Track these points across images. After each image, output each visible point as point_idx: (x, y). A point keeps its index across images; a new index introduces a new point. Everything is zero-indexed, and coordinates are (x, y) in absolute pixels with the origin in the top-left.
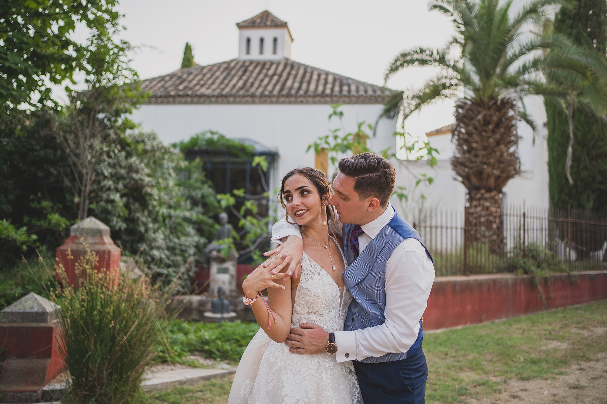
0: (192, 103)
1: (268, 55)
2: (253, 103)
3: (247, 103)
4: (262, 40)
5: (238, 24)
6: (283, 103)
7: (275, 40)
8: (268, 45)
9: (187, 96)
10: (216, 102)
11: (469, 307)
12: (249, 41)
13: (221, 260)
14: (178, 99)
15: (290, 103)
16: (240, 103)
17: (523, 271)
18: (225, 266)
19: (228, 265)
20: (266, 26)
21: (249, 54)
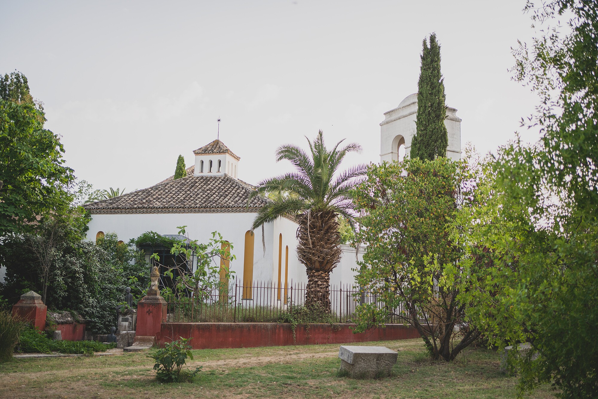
0: (147, 213)
1: (214, 173)
2: (184, 212)
3: (180, 212)
4: (211, 162)
5: (194, 151)
6: (202, 212)
7: (220, 162)
8: (215, 164)
9: (144, 208)
10: (162, 212)
11: (230, 339)
12: (202, 162)
13: (125, 314)
15: (206, 212)
16: (176, 212)
17: (287, 321)
18: (126, 317)
19: (128, 317)
20: (213, 152)
21: (202, 171)
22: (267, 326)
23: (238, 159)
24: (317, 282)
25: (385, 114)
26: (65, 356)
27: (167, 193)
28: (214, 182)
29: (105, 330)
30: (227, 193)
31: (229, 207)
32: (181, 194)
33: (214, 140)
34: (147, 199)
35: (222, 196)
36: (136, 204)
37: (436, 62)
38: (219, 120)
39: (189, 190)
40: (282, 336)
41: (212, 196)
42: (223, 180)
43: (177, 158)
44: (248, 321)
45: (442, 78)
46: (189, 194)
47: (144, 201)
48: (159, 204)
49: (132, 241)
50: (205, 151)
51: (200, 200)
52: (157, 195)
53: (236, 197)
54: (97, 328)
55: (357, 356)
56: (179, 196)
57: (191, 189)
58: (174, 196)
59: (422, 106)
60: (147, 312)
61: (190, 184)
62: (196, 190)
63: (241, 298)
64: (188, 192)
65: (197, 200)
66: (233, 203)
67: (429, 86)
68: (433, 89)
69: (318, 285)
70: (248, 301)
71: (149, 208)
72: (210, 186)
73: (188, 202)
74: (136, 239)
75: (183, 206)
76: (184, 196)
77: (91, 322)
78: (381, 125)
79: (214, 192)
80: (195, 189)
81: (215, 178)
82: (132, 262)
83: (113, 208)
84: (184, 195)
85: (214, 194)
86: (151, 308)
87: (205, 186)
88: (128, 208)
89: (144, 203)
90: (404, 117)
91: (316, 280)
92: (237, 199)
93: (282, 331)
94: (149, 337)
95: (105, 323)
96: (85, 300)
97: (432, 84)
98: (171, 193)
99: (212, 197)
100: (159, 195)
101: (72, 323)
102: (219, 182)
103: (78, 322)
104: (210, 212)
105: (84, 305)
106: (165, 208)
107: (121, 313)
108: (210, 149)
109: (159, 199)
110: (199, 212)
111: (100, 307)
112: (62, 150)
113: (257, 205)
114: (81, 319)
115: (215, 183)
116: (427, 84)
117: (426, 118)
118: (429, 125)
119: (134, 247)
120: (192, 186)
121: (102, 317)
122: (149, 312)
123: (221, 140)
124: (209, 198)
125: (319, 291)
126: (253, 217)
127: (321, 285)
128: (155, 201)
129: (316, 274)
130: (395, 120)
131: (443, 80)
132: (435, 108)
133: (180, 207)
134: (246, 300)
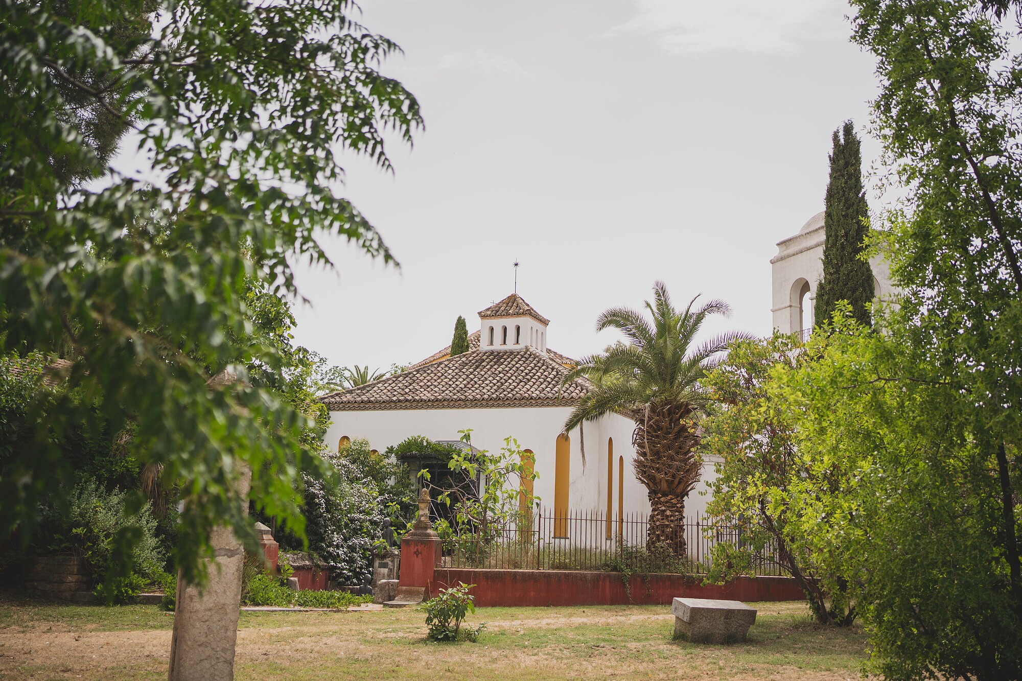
1: (510, 346)
4: (505, 329)
5: (480, 313)
6: (492, 406)
7: (518, 328)
8: (512, 332)
9: (407, 400)
10: (433, 407)
12: (492, 329)
13: (384, 557)
14: (399, 404)
15: (499, 406)
16: (454, 407)
17: (615, 569)
18: (385, 561)
19: (388, 560)
20: (508, 315)
21: (492, 344)
22: (585, 575)
23: (545, 322)
24: (664, 511)
25: (778, 245)
26: (307, 611)
27: (439, 377)
28: (509, 360)
29: (355, 580)
30: (528, 377)
31: (531, 399)
32: (461, 380)
33: (510, 295)
34: (411, 387)
35: (521, 381)
36: (395, 395)
37: (853, 165)
38: (516, 265)
39: (471, 373)
40: (608, 590)
41: (506, 381)
42: (522, 357)
43: (455, 322)
44: (558, 568)
45: (863, 191)
46: (472, 380)
47: (407, 390)
48: (429, 395)
49: (391, 450)
50: (494, 312)
51: (489, 388)
52: (425, 381)
53: (542, 384)
54: (344, 578)
55: (695, 611)
56: (458, 383)
57: (475, 370)
58: (451, 383)
59: (831, 236)
60: (415, 553)
61: (473, 364)
62: (483, 373)
63: (552, 535)
64: (472, 376)
65: (484, 388)
66: (537, 392)
67: (842, 204)
68: (848, 208)
69: (667, 516)
70: (563, 541)
71: (414, 401)
72: (503, 366)
73: (470, 391)
74: (395, 446)
75: (463, 397)
76: (465, 382)
77: (336, 568)
78: (772, 262)
79: (509, 375)
80: (481, 370)
81: (512, 353)
82: (391, 482)
83: (362, 402)
84: (464, 380)
85: (509, 378)
86: (420, 548)
87: (496, 367)
88: (384, 402)
89: (406, 393)
90: (809, 249)
91: (663, 508)
92: (544, 386)
93: (608, 583)
94: (418, 588)
95: (355, 569)
96: (328, 536)
97: (847, 200)
98: (446, 377)
99: (507, 384)
100: (428, 381)
101: (311, 568)
102: (516, 359)
103: (318, 566)
104: (504, 406)
105: (326, 544)
106: (437, 401)
107: (377, 555)
108: (502, 308)
109: (428, 387)
110: (487, 406)
111: (349, 547)
112: (294, 323)
113: (574, 394)
114: (322, 563)
115: (511, 361)
116: (840, 201)
117: (838, 253)
118: (842, 265)
119: (393, 459)
120: (477, 367)
121: (351, 561)
122: (417, 553)
123: (520, 294)
124: (502, 384)
125: (667, 526)
126: (567, 412)
127: (671, 516)
128: (422, 390)
129: (662, 499)
130: (794, 255)
131: (864, 193)
132: (853, 238)
133: (460, 400)
134: (560, 538)
